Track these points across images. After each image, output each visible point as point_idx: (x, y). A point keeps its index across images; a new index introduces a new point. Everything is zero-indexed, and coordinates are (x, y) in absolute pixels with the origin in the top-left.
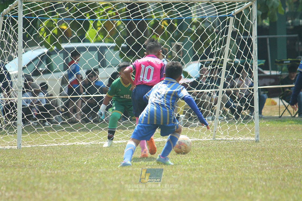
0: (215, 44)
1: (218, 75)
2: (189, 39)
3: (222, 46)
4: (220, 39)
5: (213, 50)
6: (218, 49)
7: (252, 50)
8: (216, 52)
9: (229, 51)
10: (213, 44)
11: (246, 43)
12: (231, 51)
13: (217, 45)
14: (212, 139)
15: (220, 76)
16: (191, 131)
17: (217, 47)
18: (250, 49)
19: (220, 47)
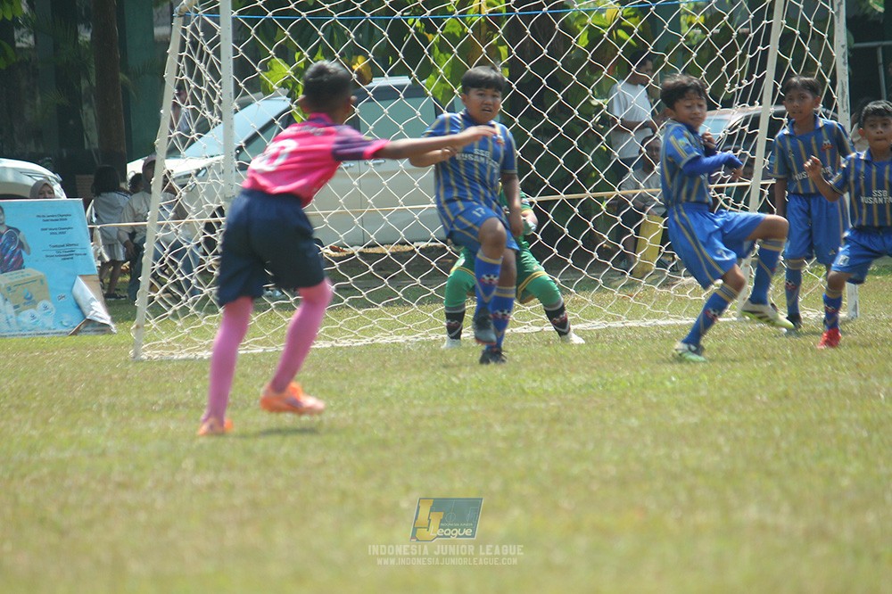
0: (737, 71)
1: (748, 152)
2: (667, 58)
3: (755, 76)
4: (749, 56)
5: (732, 87)
6: (745, 83)
7: (834, 84)
8: (739, 90)
9: (775, 86)
10: (730, 70)
11: (819, 64)
12: (780, 86)
13: (742, 72)
14: (735, 319)
15: (753, 152)
16: (680, 299)
17: (741, 79)
18: (828, 80)
19: (749, 78)
